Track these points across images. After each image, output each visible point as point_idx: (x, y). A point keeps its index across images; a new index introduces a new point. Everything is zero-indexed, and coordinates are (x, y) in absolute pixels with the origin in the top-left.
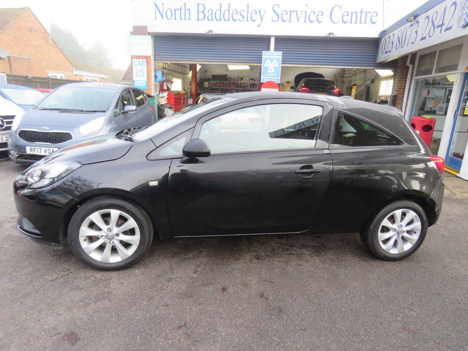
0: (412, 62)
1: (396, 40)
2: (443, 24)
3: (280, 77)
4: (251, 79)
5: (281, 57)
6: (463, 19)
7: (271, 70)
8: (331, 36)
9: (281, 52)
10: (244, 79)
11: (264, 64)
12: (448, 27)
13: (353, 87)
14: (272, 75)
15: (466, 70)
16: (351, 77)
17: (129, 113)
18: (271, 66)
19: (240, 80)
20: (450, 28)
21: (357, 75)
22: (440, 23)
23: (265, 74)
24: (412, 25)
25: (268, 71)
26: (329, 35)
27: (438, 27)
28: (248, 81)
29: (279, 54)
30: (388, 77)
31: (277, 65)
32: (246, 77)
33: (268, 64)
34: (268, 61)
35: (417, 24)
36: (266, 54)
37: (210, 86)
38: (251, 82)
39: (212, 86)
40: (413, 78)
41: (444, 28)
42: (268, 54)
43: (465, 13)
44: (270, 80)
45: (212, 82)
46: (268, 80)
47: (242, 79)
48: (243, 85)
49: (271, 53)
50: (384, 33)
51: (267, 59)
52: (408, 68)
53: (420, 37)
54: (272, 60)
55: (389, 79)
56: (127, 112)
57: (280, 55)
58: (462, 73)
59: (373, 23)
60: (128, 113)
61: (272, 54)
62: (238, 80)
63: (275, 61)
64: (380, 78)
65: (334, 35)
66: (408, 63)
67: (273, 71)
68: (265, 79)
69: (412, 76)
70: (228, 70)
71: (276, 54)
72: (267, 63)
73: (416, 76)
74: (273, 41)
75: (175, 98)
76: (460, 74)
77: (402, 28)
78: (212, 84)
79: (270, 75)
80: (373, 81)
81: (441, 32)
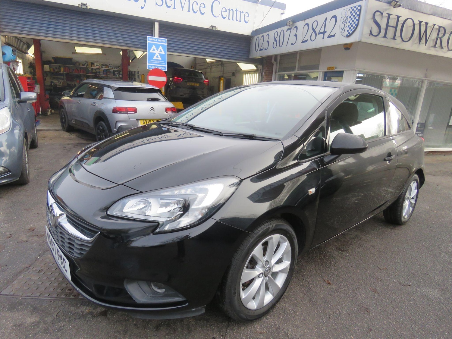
0: (276, 60)
1: (272, 40)
2: (325, 32)
3: (167, 65)
4: (103, 65)
5: (166, 44)
6: (346, 31)
7: (157, 57)
8: (214, 29)
9: (167, 39)
10: (95, 64)
11: (150, 50)
12: (330, 35)
13: (221, 79)
14: (158, 62)
15: (328, 70)
16: (205, 68)
17: (28, 102)
18: (157, 53)
19: (90, 64)
20: (333, 36)
21: (213, 68)
22: (322, 30)
23: (151, 60)
24: (290, 29)
25: (154, 58)
26: (212, 28)
27: (319, 33)
28: (100, 67)
29: (164, 41)
30: (251, 72)
31: (163, 53)
32: (97, 62)
33: (154, 50)
34: (154, 47)
35: (295, 29)
36: (151, 39)
37: (52, 70)
38: (104, 68)
39: (54, 70)
40: (277, 73)
41: (326, 35)
42: (154, 40)
43: (347, 26)
44: (157, 68)
45: (54, 66)
46: (155, 68)
47: (92, 64)
48: (94, 71)
49: (156, 39)
50: (256, 32)
51: (151, 45)
52: (273, 64)
53: (300, 39)
54: (157, 47)
55: (252, 73)
56: (24, 101)
57: (166, 42)
58: (323, 72)
59: (246, 22)
60: (26, 102)
61: (158, 40)
62: (87, 65)
63: (161, 48)
64: (242, 72)
65: (216, 28)
66: (273, 61)
67: (160, 58)
68: (152, 66)
69: (276, 72)
70: (74, 52)
71: (161, 41)
72: (152, 49)
73: (279, 72)
74: (157, 25)
75: (29, 83)
76: (322, 72)
77: (279, 30)
78: (54, 67)
79: (156, 62)
80: (233, 74)
81: (323, 38)
